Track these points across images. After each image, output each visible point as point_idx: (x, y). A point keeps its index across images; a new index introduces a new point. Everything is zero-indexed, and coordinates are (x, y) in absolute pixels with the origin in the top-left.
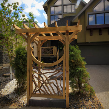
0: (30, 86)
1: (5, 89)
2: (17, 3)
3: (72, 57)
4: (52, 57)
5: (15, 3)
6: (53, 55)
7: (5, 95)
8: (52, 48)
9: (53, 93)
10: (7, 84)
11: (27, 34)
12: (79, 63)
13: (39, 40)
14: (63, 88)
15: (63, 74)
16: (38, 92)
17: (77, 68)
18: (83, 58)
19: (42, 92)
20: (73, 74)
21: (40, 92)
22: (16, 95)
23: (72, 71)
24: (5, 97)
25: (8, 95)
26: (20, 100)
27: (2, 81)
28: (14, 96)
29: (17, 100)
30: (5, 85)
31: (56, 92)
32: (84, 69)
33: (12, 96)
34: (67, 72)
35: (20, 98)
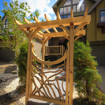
0: (29, 86)
1: (9, 86)
2: (26, 3)
3: (79, 55)
4: (59, 56)
5: (23, 3)
6: (60, 54)
7: (8, 92)
8: (60, 47)
9: (54, 97)
10: (13, 81)
11: (28, 29)
12: (88, 63)
13: (43, 37)
14: (65, 92)
15: (65, 75)
16: (37, 94)
17: (85, 69)
18: (94, 57)
19: (41, 94)
20: (80, 76)
21: (39, 93)
22: (18, 93)
23: (79, 72)
24: (7, 94)
25: (10, 93)
26: (20, 99)
27: (9, 78)
28: (15, 95)
29: (18, 99)
30: (11, 82)
31: (58, 95)
32: (94, 70)
33: (14, 94)
34: (71, 72)
35: (20, 98)
